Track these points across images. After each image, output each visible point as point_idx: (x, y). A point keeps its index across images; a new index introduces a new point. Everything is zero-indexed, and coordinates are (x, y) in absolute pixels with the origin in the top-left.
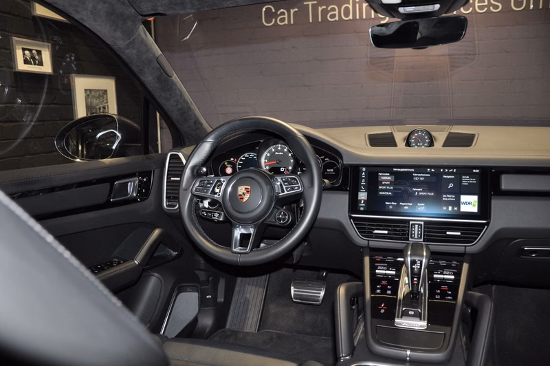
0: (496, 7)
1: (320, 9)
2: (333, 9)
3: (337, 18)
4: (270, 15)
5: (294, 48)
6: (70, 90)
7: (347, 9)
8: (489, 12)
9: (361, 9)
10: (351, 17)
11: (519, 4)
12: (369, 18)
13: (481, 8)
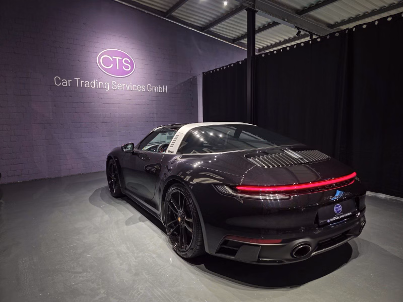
0: (144, 90)
1: (82, 82)
2: (87, 83)
3: (89, 87)
4: (58, 81)
7: (93, 83)
8: (141, 91)
9: (98, 84)
10: (94, 87)
11: (150, 90)
12: (102, 88)
13: (139, 89)
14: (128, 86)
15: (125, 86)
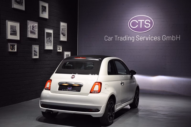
0: (159, 39)
1: (118, 38)
2: (121, 38)
3: (122, 40)
4: (106, 38)
6: (63, 55)
7: (124, 38)
8: (157, 40)
9: (128, 38)
10: (125, 40)
11: (164, 39)
12: (129, 40)
13: (155, 39)
14: (147, 38)
15: (145, 38)
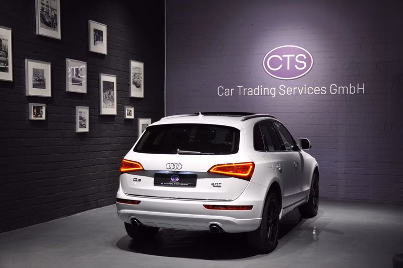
5: (232, 106)
6: (137, 124)
